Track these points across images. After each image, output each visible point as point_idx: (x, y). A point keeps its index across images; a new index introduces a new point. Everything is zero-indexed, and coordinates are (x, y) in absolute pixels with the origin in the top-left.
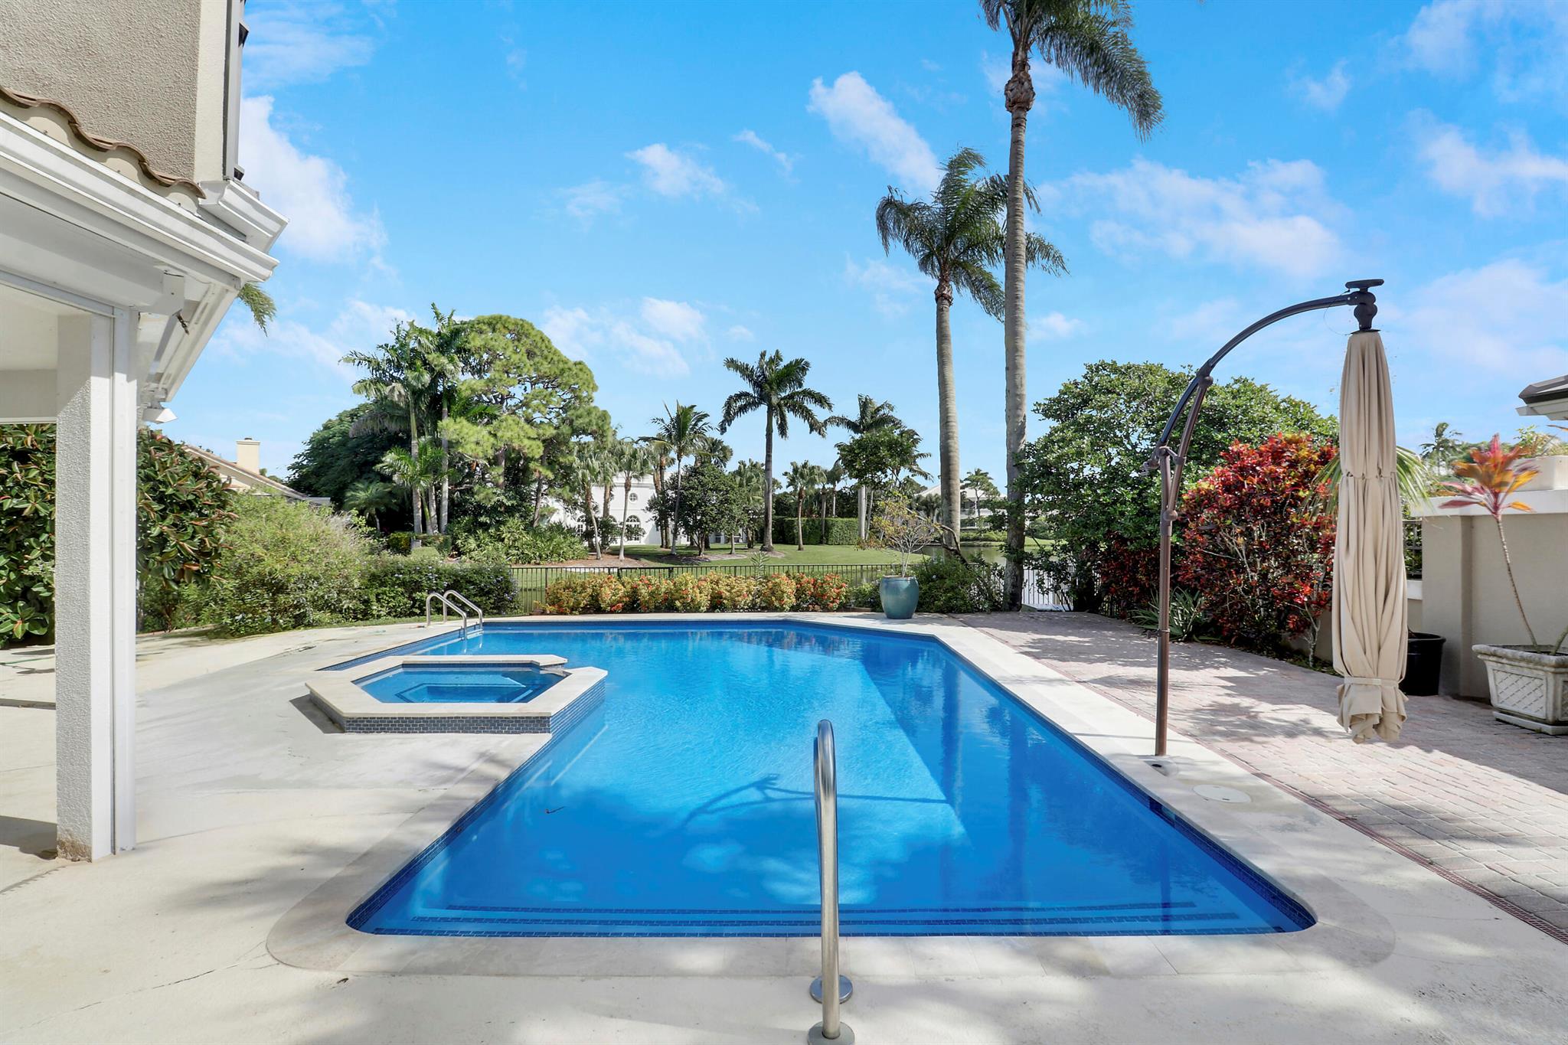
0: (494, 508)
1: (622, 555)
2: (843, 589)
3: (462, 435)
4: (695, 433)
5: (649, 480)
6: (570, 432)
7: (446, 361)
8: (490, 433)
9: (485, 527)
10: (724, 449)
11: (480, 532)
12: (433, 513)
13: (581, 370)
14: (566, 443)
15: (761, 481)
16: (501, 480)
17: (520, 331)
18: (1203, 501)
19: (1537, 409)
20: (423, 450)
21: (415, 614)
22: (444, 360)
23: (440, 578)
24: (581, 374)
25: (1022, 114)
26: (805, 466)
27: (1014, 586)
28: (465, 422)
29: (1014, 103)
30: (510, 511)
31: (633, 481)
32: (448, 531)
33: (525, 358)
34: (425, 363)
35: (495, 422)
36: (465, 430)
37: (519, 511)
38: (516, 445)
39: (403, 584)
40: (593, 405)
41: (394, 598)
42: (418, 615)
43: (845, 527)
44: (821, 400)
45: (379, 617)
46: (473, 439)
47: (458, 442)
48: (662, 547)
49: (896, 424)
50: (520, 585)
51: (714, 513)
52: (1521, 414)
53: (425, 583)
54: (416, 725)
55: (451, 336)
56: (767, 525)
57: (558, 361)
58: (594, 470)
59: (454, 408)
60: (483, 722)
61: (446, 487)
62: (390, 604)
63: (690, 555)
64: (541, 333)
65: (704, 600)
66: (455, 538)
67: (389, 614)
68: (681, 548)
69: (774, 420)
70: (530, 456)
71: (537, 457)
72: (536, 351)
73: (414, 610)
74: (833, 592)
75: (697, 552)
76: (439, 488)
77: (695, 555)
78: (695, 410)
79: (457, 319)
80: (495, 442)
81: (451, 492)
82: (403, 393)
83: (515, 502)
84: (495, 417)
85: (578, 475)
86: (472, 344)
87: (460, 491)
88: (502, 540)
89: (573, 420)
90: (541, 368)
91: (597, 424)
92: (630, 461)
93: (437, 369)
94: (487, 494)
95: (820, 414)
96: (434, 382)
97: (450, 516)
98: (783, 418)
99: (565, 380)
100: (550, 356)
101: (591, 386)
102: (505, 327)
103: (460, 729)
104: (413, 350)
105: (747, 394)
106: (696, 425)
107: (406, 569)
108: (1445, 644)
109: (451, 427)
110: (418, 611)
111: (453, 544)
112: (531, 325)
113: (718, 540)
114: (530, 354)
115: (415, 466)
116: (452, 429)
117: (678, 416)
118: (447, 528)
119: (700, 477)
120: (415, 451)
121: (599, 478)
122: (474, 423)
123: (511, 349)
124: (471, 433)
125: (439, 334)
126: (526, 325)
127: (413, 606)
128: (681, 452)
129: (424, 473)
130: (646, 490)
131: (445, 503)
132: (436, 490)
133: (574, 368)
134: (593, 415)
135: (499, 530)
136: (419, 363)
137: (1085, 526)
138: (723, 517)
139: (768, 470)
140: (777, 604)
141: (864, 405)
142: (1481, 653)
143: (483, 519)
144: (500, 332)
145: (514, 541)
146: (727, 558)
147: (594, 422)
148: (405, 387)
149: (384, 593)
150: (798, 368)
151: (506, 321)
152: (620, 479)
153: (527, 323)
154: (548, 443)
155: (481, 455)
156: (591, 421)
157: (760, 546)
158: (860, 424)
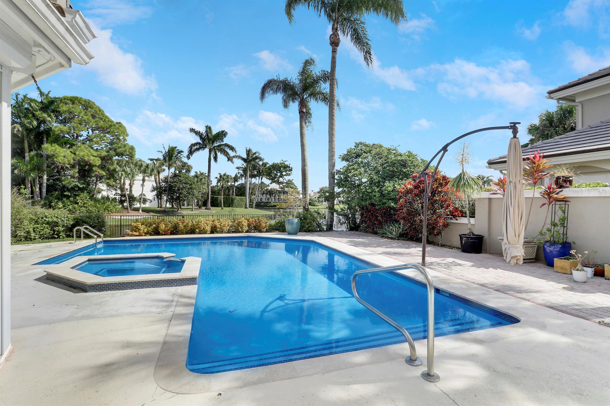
0: (73, 188)
1: (141, 211)
2: (267, 224)
3: (56, 152)
4: (177, 158)
5: (153, 178)
6: (115, 154)
7: (46, 116)
8: (71, 152)
9: (68, 197)
10: (189, 166)
11: (65, 199)
12: (38, 190)
13: (120, 126)
14: (111, 159)
15: (206, 180)
16: (77, 175)
17: (87, 105)
18: (409, 191)
19: (491, 167)
20: (32, 159)
21: (55, 238)
22: (45, 115)
23: (68, 220)
24: (120, 128)
25: (336, 48)
26: (224, 175)
27: (331, 222)
28: (57, 146)
29: (333, 43)
30: (82, 190)
31: (146, 178)
32: (46, 199)
33: (91, 118)
34: (34, 115)
35: (74, 147)
36: (58, 150)
37: (86, 190)
38: (86, 158)
39: (48, 223)
40: (126, 142)
41: (42, 230)
42: (57, 238)
43: (240, 200)
44: (232, 148)
45: (35, 239)
46: (62, 155)
47: (54, 155)
48: (158, 207)
49: (261, 159)
50: (109, 224)
51: (185, 193)
52: (487, 168)
53: (60, 223)
54: (128, 286)
55: (49, 104)
56: (208, 199)
57: (108, 121)
58: (127, 172)
59: (50, 139)
60: (163, 282)
61: (45, 177)
62: (41, 233)
63: (173, 211)
64: (99, 107)
65: (208, 228)
66: (51, 202)
67: (40, 238)
68: (168, 208)
69: (212, 155)
70: (94, 164)
71: (98, 165)
72: (96, 115)
73: (54, 236)
74: (264, 225)
75: (177, 210)
76: (41, 177)
77: (176, 211)
78: (177, 148)
79: (52, 95)
80: (75, 157)
81: (48, 180)
82: (20, 129)
83: (84, 186)
84: (74, 145)
85: (119, 174)
86: (61, 109)
87: (53, 179)
88: (78, 203)
89: (116, 149)
90: (99, 123)
91: (129, 152)
92: (145, 169)
93: (41, 119)
94: (70, 181)
95: (231, 153)
96: (39, 126)
97: (47, 191)
98: (216, 154)
99: (112, 130)
100: (104, 118)
101: (126, 134)
102: (79, 102)
103: (151, 286)
104: (26, 109)
105: (199, 143)
106: (177, 155)
107: (50, 216)
108: (484, 238)
109: (48, 148)
110: (56, 236)
111: (49, 205)
112: (94, 103)
113: (184, 205)
114: (93, 117)
115: (27, 166)
116: (50, 149)
117: (169, 151)
118: (46, 197)
119: (179, 177)
120: (27, 158)
121: (130, 176)
122: (62, 147)
123: (83, 113)
124: (61, 151)
125: (42, 102)
126: (91, 103)
127: (53, 234)
128: (169, 167)
129: (32, 170)
130: (150, 183)
131: (45, 185)
132: (39, 178)
133: (117, 125)
134: (127, 147)
135: (75, 199)
136: (30, 115)
137: (362, 200)
138: (189, 195)
139: (209, 176)
140: (240, 230)
141: (249, 152)
142: (500, 240)
143: (66, 193)
144: (77, 104)
145: (84, 204)
146: (191, 212)
147: (128, 150)
148: (21, 126)
149: (37, 228)
150: (222, 135)
151: (80, 100)
152: (140, 177)
153: (92, 102)
154: (103, 159)
155: (67, 162)
156: (126, 150)
157: (205, 208)
158: (247, 159)
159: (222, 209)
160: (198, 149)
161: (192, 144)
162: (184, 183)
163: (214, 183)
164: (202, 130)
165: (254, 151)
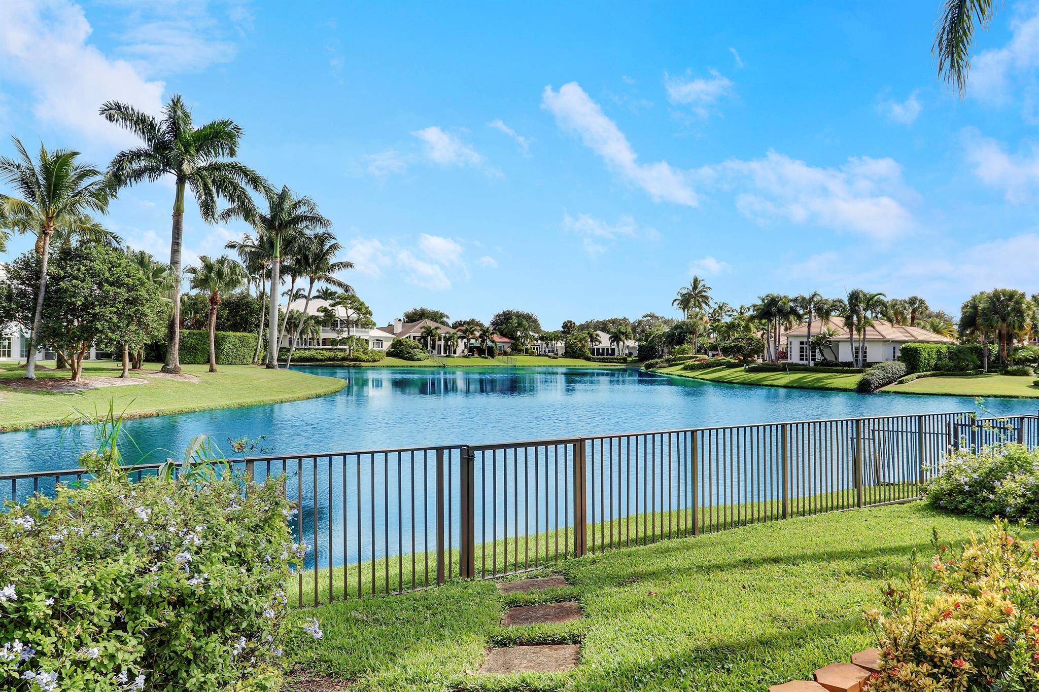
56: (172, 338)
63: (56, 380)
77: (67, 380)
157: (159, 366)
158: (274, 217)
159: (212, 370)
160: (138, 174)
161: (123, 155)
162: (107, 281)
163: (186, 288)
164: (159, 115)
165: (294, 196)
